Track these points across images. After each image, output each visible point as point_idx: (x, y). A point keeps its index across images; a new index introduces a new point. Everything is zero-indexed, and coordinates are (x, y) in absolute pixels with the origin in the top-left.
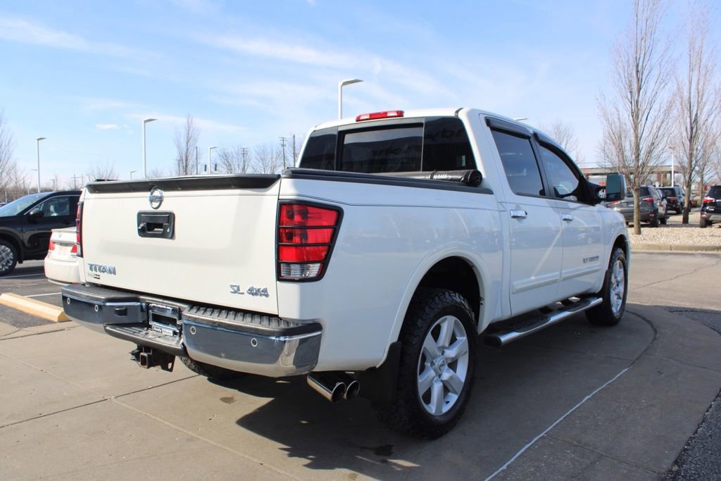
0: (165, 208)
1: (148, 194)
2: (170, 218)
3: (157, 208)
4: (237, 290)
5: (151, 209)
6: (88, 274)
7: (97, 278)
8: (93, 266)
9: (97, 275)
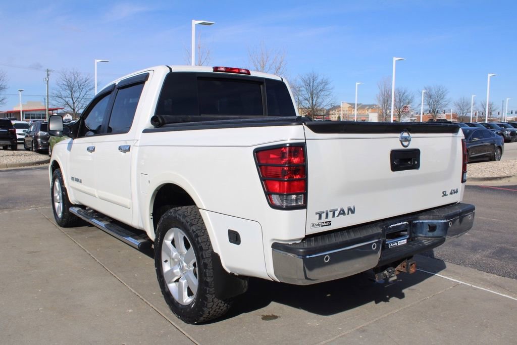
0: (412, 146)
1: (398, 135)
2: (416, 153)
3: (407, 146)
4: (444, 194)
5: (401, 148)
6: (313, 226)
7: (327, 225)
8: (322, 214)
9: (327, 222)
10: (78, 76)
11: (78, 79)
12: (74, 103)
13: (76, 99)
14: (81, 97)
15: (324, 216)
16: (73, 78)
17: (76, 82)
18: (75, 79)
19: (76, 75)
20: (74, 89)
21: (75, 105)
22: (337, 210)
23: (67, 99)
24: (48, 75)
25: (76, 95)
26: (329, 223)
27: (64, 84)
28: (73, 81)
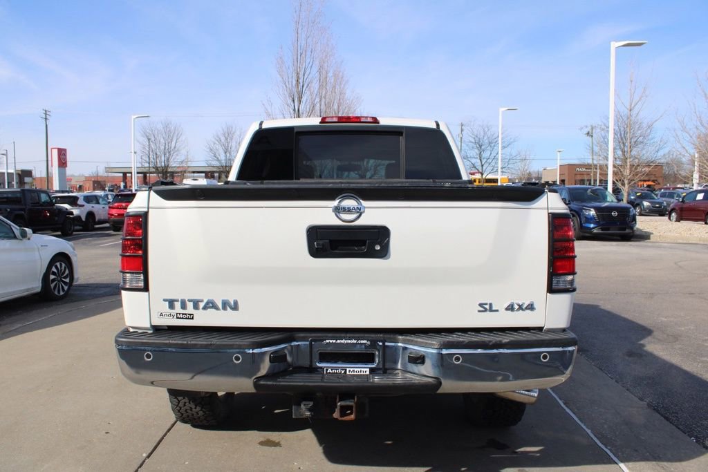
0: (368, 221)
2: (378, 233)
3: (353, 221)
5: (337, 222)
6: (161, 314)
7: (186, 318)
8: (176, 303)
9: (186, 314)
10: (489, 130)
11: (489, 133)
12: (482, 166)
13: (485, 160)
14: (492, 157)
15: (178, 305)
16: (482, 134)
17: (486, 138)
18: (485, 133)
19: (486, 129)
20: (483, 147)
21: (484, 168)
22: (202, 301)
23: (473, 161)
24: (462, 130)
25: (486, 155)
26: (191, 317)
27: (471, 142)
28: (482, 137)
